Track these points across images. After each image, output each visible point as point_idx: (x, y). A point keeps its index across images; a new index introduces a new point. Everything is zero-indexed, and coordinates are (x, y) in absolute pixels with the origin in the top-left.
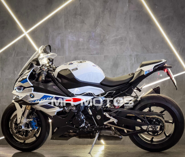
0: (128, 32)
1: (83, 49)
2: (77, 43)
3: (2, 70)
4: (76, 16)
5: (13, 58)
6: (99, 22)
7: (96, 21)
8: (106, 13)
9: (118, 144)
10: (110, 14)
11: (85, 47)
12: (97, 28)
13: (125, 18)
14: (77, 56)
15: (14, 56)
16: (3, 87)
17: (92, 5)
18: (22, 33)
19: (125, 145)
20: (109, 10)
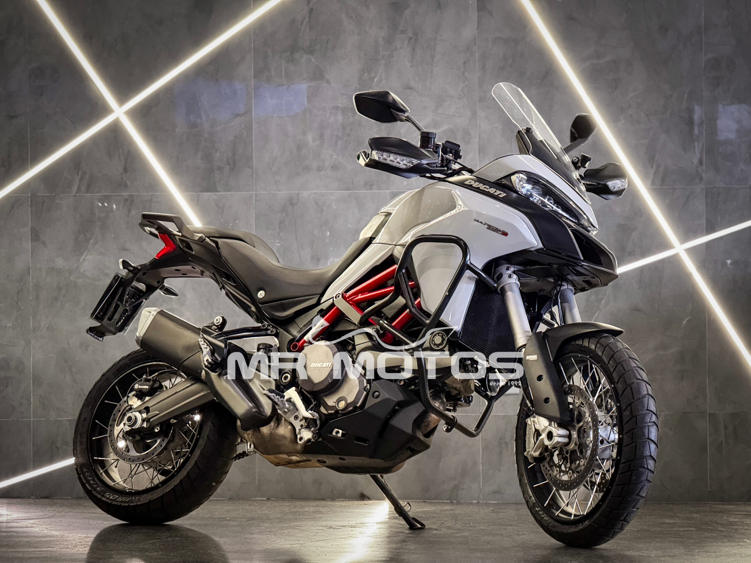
0: (474, 114)
1: (319, 169)
2: (299, 148)
3: (36, 236)
4: (297, 56)
5: (75, 196)
6: (374, 77)
7: (366, 74)
8: (399, 46)
9: (435, 498)
10: (414, 48)
11: (327, 164)
13: (465, 63)
14: (299, 193)
15: (77, 192)
16: (37, 297)
17: (351, 17)
18: (105, 110)
19: (461, 502)
20: (411, 36)
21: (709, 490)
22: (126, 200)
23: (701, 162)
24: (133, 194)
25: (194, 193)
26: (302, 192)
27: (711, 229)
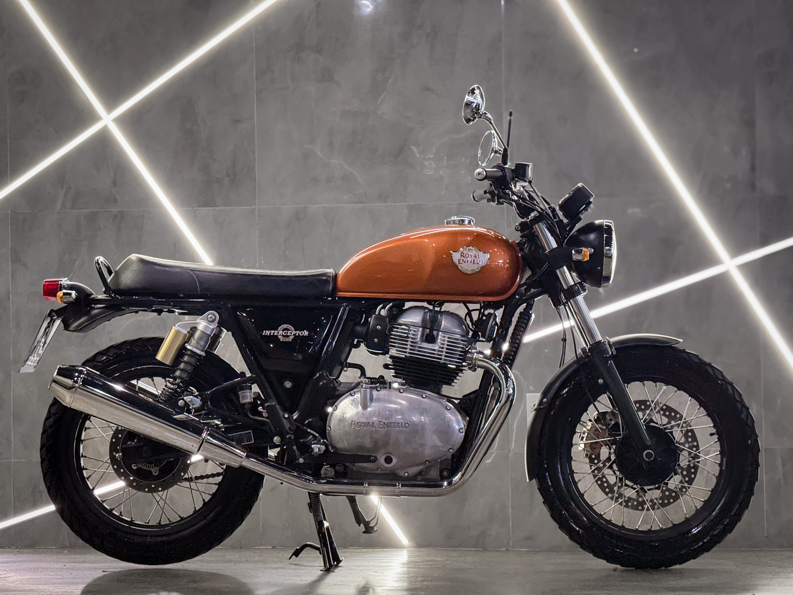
1: (329, 180)
2: (306, 157)
3: (16, 258)
4: (303, 55)
5: (59, 213)
6: (389, 78)
7: (380, 75)
8: (415, 43)
9: (458, 546)
10: (432, 46)
11: (337, 175)
12: (382, 101)
13: (489, 61)
14: (306, 208)
15: (61, 208)
16: (18, 325)
18: (92, 117)
19: (488, 549)
20: (428, 31)
21: (766, 535)
22: (116, 216)
23: (753, 168)
24: (123, 210)
25: (190, 208)
26: (309, 206)
27: (765, 243)
